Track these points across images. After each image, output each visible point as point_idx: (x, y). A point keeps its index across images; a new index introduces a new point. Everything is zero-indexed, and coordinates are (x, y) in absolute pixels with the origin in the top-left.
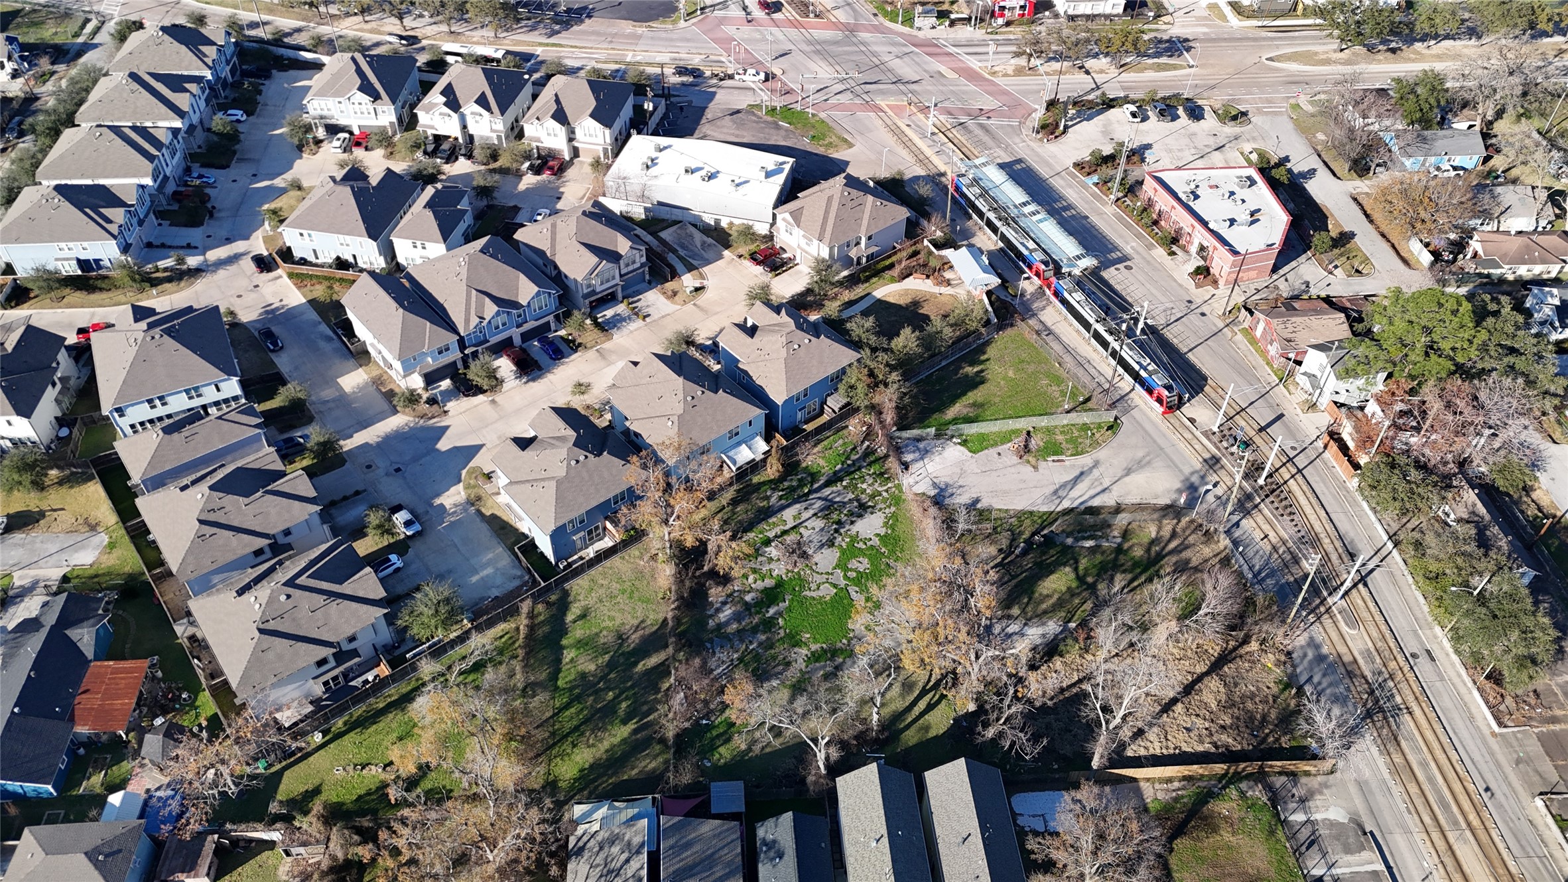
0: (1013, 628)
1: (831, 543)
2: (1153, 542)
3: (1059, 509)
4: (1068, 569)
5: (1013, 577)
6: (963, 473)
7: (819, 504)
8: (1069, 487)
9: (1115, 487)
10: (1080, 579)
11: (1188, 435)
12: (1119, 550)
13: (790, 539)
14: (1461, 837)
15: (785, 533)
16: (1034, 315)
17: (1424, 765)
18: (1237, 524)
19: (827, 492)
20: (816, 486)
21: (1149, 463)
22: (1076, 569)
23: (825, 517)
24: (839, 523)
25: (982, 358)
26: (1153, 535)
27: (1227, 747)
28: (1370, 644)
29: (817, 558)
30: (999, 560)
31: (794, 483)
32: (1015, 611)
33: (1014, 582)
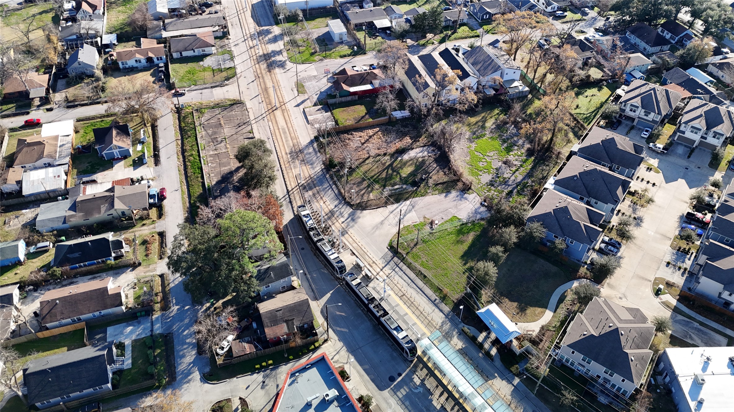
0: (421, 154)
1: (497, 169)
2: (371, 191)
3: (411, 200)
4: (404, 176)
5: (424, 169)
6: (456, 206)
7: (510, 183)
8: (408, 211)
9: (388, 214)
10: (398, 173)
11: (355, 245)
12: (384, 186)
13: (514, 169)
15: (517, 170)
18: (336, 206)
19: (510, 189)
20: (516, 190)
21: (373, 229)
22: (400, 176)
23: (504, 178)
24: (498, 177)
26: (371, 194)
27: (348, 134)
28: (293, 170)
29: (500, 164)
30: (431, 174)
31: (526, 190)
32: (420, 160)
33: (424, 168)
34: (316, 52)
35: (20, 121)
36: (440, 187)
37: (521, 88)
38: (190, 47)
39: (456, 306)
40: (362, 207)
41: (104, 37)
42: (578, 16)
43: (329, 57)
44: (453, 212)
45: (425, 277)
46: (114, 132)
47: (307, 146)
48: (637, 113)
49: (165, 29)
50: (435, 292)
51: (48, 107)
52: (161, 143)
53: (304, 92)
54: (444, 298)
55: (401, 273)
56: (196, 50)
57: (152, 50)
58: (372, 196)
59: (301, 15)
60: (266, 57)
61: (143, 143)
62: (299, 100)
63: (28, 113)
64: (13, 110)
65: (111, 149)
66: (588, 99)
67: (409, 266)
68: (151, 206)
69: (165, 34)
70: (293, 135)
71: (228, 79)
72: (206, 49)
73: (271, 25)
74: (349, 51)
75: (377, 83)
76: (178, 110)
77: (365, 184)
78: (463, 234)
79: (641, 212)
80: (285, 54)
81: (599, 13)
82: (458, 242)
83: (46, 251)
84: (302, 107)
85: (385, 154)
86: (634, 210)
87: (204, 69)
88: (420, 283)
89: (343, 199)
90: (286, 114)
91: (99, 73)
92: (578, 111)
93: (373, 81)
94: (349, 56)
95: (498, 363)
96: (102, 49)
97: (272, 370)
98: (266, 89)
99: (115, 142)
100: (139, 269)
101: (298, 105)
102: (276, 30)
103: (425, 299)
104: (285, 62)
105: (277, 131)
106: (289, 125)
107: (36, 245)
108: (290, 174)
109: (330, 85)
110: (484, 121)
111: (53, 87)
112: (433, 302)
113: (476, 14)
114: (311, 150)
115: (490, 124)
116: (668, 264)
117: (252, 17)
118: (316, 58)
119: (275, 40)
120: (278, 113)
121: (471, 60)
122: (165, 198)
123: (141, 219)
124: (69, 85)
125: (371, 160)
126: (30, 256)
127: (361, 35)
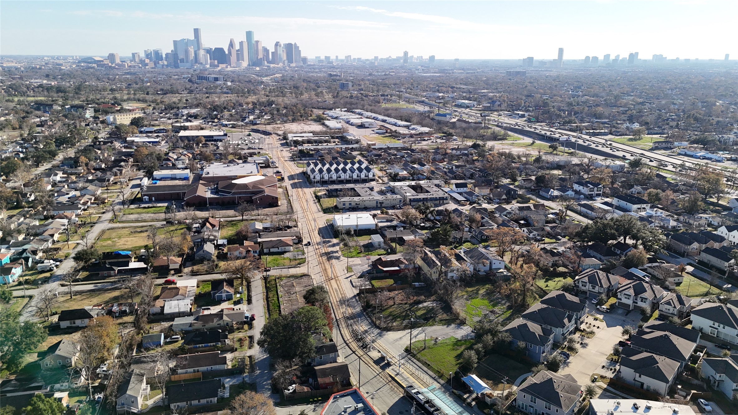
0: (431, 305)
1: (485, 315)
2: (394, 322)
3: (422, 327)
4: (418, 315)
5: (433, 312)
6: (454, 332)
8: (419, 333)
10: (414, 314)
11: (381, 348)
12: (404, 320)
13: (497, 315)
14: (336, 289)
15: (499, 316)
16: (442, 385)
17: (338, 295)
18: (369, 329)
21: (394, 341)
22: (416, 315)
23: (490, 320)
24: (486, 319)
25: (458, 365)
27: (380, 293)
28: (341, 309)
29: (488, 312)
30: (438, 315)
32: (431, 307)
34: (361, 252)
35: (162, 281)
36: (443, 322)
37: (505, 273)
38: (276, 246)
39: (449, 381)
40: (388, 329)
41: (219, 241)
42: (554, 240)
43: (371, 254)
44: (452, 334)
45: (429, 365)
46: (225, 284)
47: (351, 298)
48: (587, 287)
49: (260, 237)
50: (435, 373)
51: (180, 275)
52: (253, 294)
53: (352, 271)
54: (441, 376)
55: (412, 363)
56: (280, 248)
57: (250, 246)
58: (394, 324)
59: (353, 232)
60: (327, 254)
61: (241, 293)
62: (348, 275)
63: (167, 277)
64: (157, 276)
65: (221, 293)
66: (556, 283)
67: (418, 360)
68: (245, 323)
69: (259, 240)
70: (342, 292)
71: (300, 264)
72: (287, 248)
73: (332, 238)
74: (385, 252)
75: (402, 266)
76: (265, 279)
77: (391, 318)
78: (458, 346)
79: (586, 341)
80: (340, 253)
81: (569, 240)
82: (453, 349)
83: (177, 341)
84: (349, 279)
85: (406, 304)
86: (582, 340)
87: (284, 259)
88: (425, 369)
89: (374, 325)
90: (338, 282)
91: (214, 258)
92: (547, 288)
93: (400, 265)
94: (384, 254)
95: (476, 409)
96: (217, 247)
97: (320, 403)
98: (326, 269)
99: (225, 288)
100: (236, 352)
101: (347, 278)
102: (335, 241)
103: (428, 377)
104: (339, 256)
105: (331, 290)
106: (340, 287)
107: (171, 337)
108: (339, 312)
109: (370, 268)
110: (478, 290)
111: (184, 265)
112: (434, 378)
113: (477, 236)
114: (354, 300)
115: (482, 292)
116: (603, 367)
117: (319, 234)
118: (362, 255)
119: (334, 245)
120: (333, 282)
121: (469, 255)
122: (254, 319)
123: (238, 329)
124: (194, 264)
125: (395, 306)
126: (166, 343)
127: (393, 245)
